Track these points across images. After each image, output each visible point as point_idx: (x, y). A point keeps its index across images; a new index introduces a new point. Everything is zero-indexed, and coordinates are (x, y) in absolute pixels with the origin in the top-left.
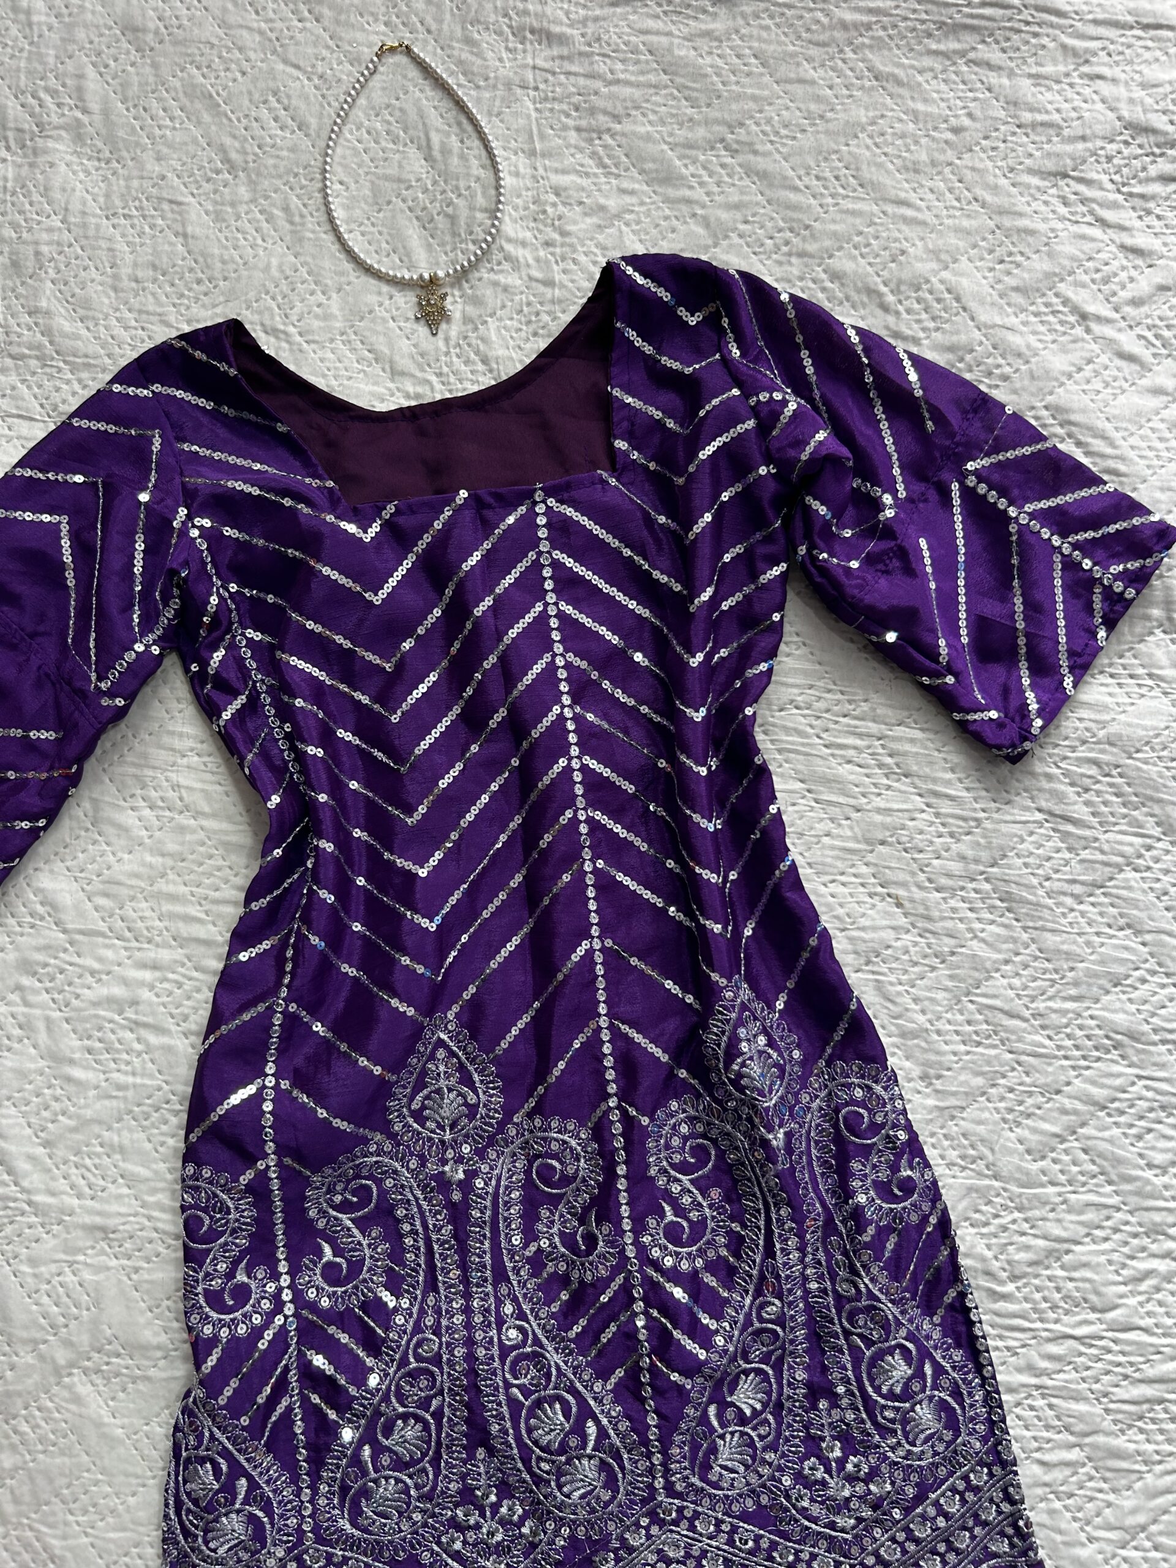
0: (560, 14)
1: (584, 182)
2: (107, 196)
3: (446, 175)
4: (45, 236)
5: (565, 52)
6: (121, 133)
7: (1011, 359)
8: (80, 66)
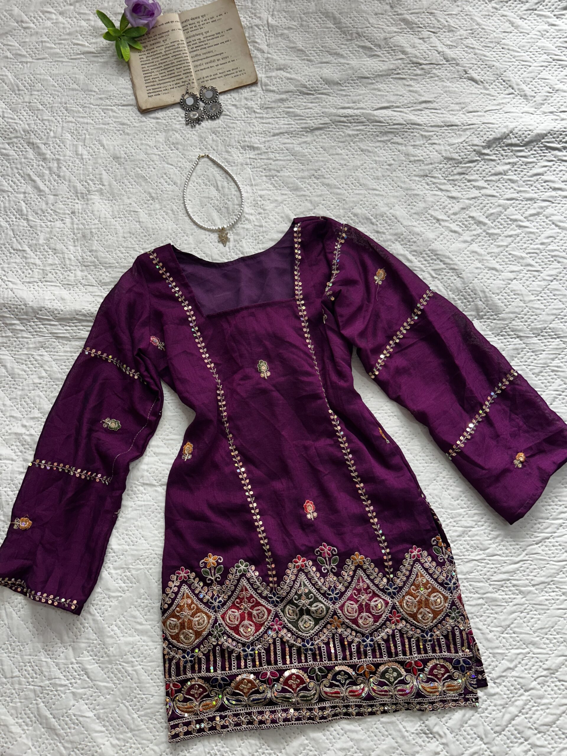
0: (257, 141)
1: (269, 193)
2: (113, 212)
3: (224, 195)
4: (93, 227)
5: (259, 152)
6: (116, 191)
7: (415, 236)
8: (101, 171)
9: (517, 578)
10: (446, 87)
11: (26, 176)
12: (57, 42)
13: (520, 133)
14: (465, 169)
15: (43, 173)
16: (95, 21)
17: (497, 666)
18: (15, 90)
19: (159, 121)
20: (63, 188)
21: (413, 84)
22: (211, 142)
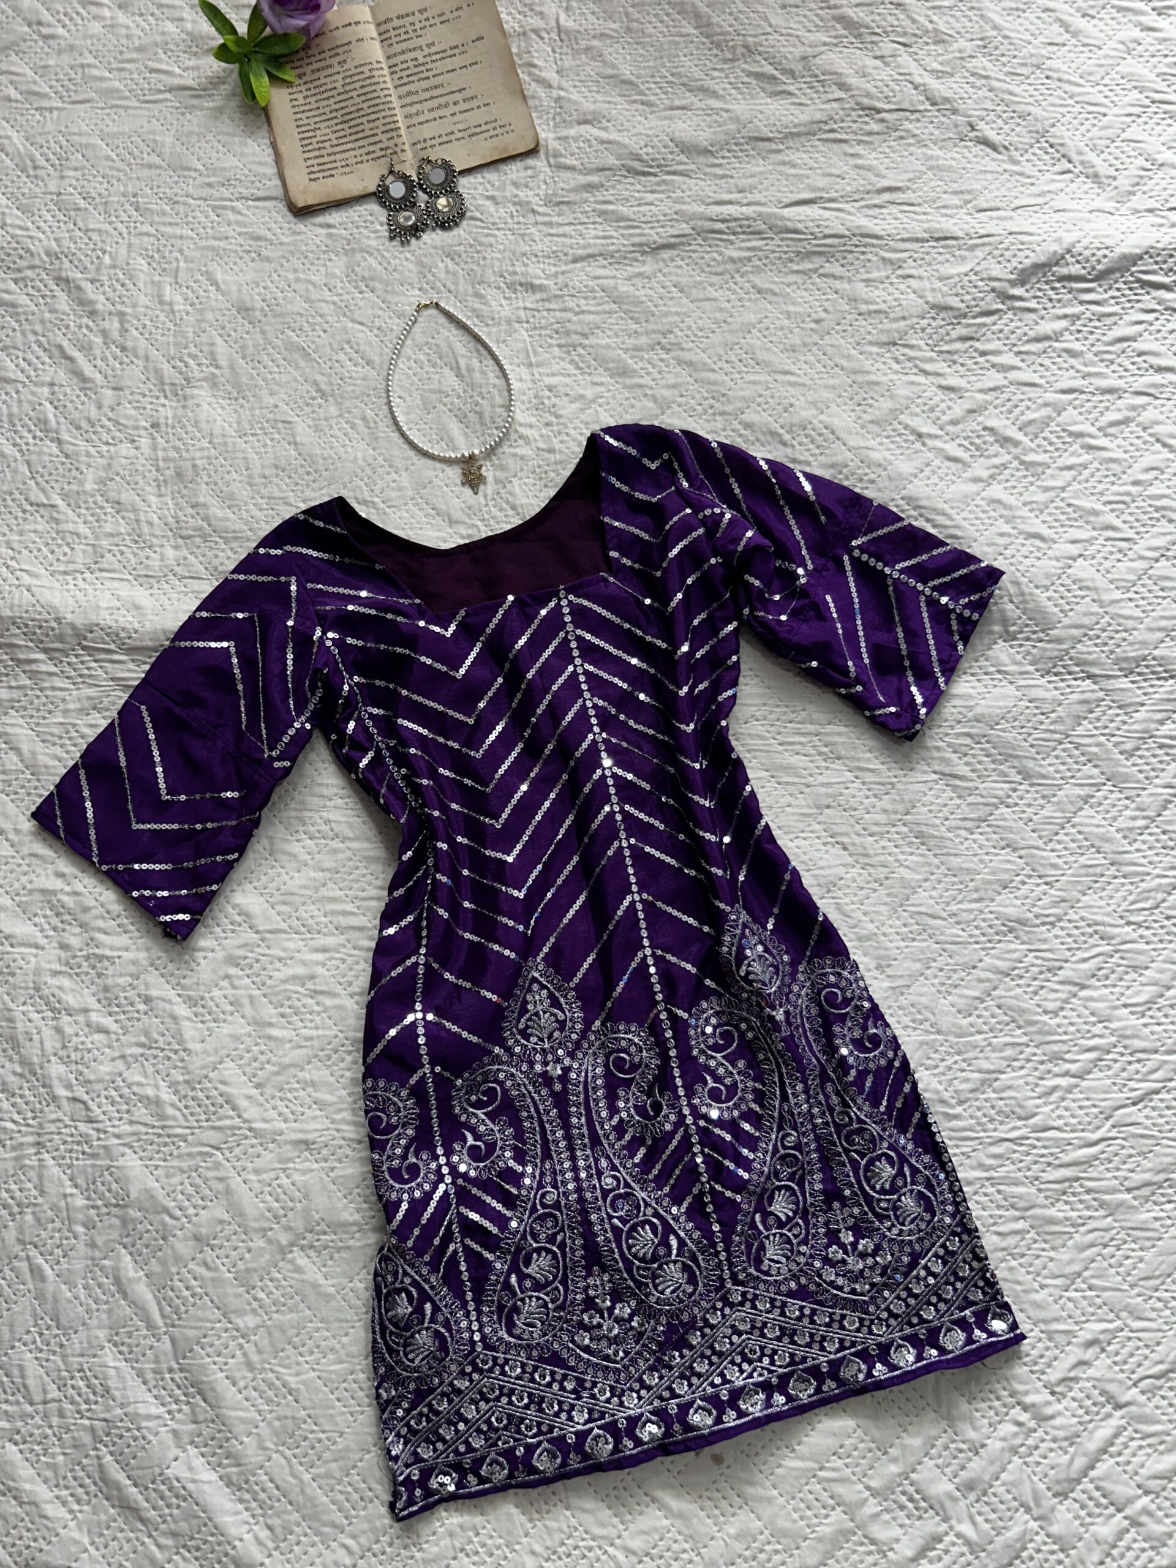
0: (539, 272)
1: (568, 380)
2: (239, 423)
3: (472, 385)
4: (198, 454)
5: (545, 296)
6: (244, 380)
7: (874, 469)
8: (211, 338)
9: (1095, 1175)
10: (932, 158)
11: (53, 350)
12: (114, 66)
13: (1087, 253)
14: (974, 329)
15: (90, 341)
16: (194, 22)
17: (1056, 1359)
18: (28, 167)
19: (334, 231)
20: (134, 374)
21: (862, 152)
22: (442, 275)
